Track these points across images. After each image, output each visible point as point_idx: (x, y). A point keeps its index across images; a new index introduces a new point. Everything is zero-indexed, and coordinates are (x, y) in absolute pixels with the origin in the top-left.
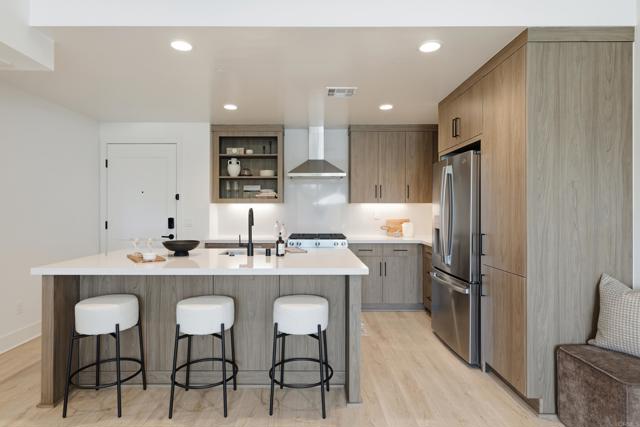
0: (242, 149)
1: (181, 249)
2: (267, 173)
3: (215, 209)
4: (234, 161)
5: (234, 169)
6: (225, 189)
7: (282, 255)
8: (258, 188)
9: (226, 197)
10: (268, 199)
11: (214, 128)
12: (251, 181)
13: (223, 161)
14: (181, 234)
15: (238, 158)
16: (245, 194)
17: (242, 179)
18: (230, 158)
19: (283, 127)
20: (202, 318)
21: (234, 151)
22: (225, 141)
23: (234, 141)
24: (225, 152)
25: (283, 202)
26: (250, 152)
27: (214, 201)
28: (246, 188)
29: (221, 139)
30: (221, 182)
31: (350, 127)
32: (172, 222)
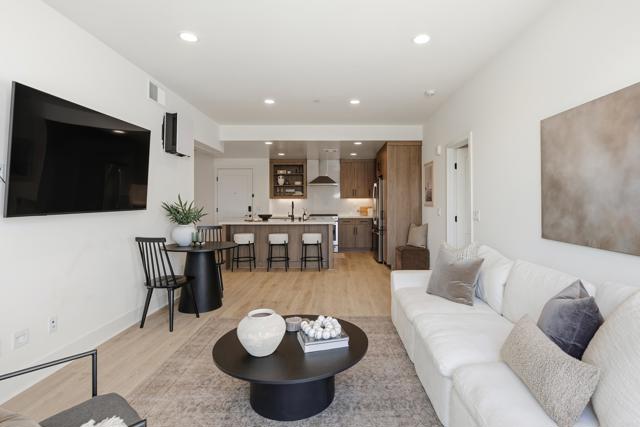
0: (285, 171)
1: (265, 218)
2: (298, 183)
3: (271, 201)
4: (281, 177)
5: (281, 181)
6: (277, 192)
8: (293, 191)
9: (277, 196)
10: (298, 197)
11: (271, 161)
12: (290, 187)
13: (274, 177)
15: (283, 175)
16: (287, 194)
17: (286, 186)
18: (279, 175)
19: (306, 160)
20: (278, 239)
21: (281, 172)
23: (280, 167)
24: (277, 173)
25: (306, 197)
27: (271, 197)
28: (287, 191)
29: (275, 166)
30: (275, 187)
31: (341, 160)
32: (250, 208)
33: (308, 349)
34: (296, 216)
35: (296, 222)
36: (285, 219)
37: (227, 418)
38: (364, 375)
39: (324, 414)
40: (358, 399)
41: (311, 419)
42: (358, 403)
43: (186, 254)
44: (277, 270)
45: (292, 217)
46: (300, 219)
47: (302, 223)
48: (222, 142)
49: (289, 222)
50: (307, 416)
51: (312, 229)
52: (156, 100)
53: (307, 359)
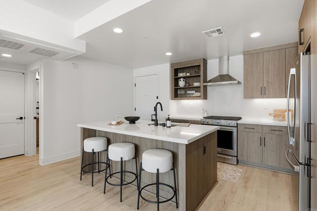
0: (185, 73)
1: (132, 120)
2: (196, 84)
4: (182, 79)
5: (182, 83)
6: (177, 93)
7: (170, 127)
8: (194, 92)
9: (178, 97)
11: (172, 65)
12: (191, 89)
15: (184, 78)
16: (188, 95)
18: (180, 78)
19: (205, 59)
24: (177, 76)
26: (188, 74)
27: (172, 99)
28: (188, 92)
29: (176, 70)
30: (176, 90)
31: (244, 52)
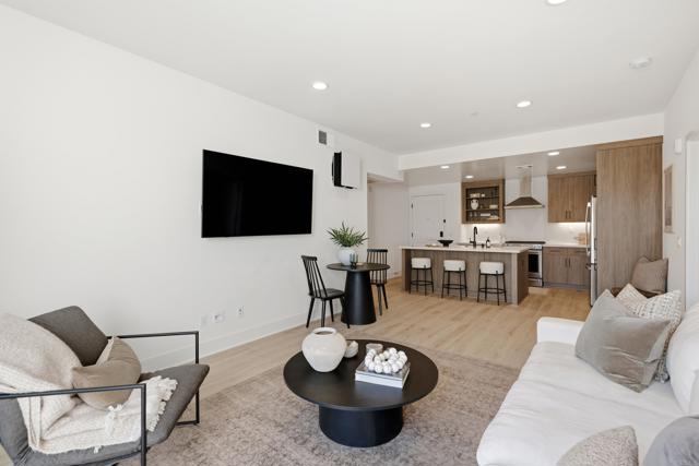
0: (479, 194)
1: (446, 243)
2: (493, 207)
3: (463, 226)
4: (475, 200)
5: (474, 205)
6: (469, 216)
8: (489, 215)
9: (470, 221)
10: (494, 221)
11: (463, 184)
12: (485, 211)
13: (467, 201)
14: (445, 238)
15: (477, 199)
16: (481, 219)
17: (479, 211)
18: (472, 199)
19: (504, 181)
21: (475, 196)
22: (468, 190)
23: (474, 190)
24: (469, 196)
25: (504, 222)
26: (483, 195)
27: (463, 223)
28: (482, 215)
29: (467, 190)
30: (468, 213)
31: (548, 176)
32: (442, 234)
33: (359, 377)
34: (478, 242)
35: (479, 249)
36: (467, 245)
37: (297, 417)
38: (446, 430)
39: (369, 450)
40: (415, 452)
41: (354, 449)
42: (411, 457)
43: (345, 273)
44: (453, 297)
45: (474, 244)
46: (483, 245)
47: (485, 250)
48: (400, 172)
49: (471, 249)
50: (352, 445)
51: (494, 257)
52: (325, 143)
53: (357, 387)
